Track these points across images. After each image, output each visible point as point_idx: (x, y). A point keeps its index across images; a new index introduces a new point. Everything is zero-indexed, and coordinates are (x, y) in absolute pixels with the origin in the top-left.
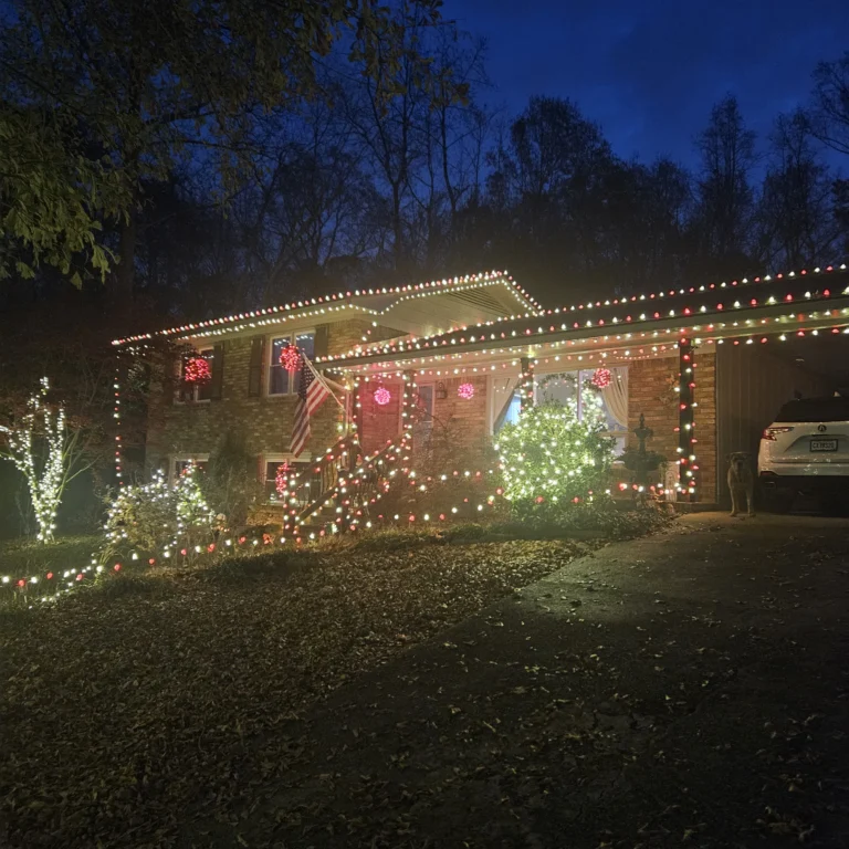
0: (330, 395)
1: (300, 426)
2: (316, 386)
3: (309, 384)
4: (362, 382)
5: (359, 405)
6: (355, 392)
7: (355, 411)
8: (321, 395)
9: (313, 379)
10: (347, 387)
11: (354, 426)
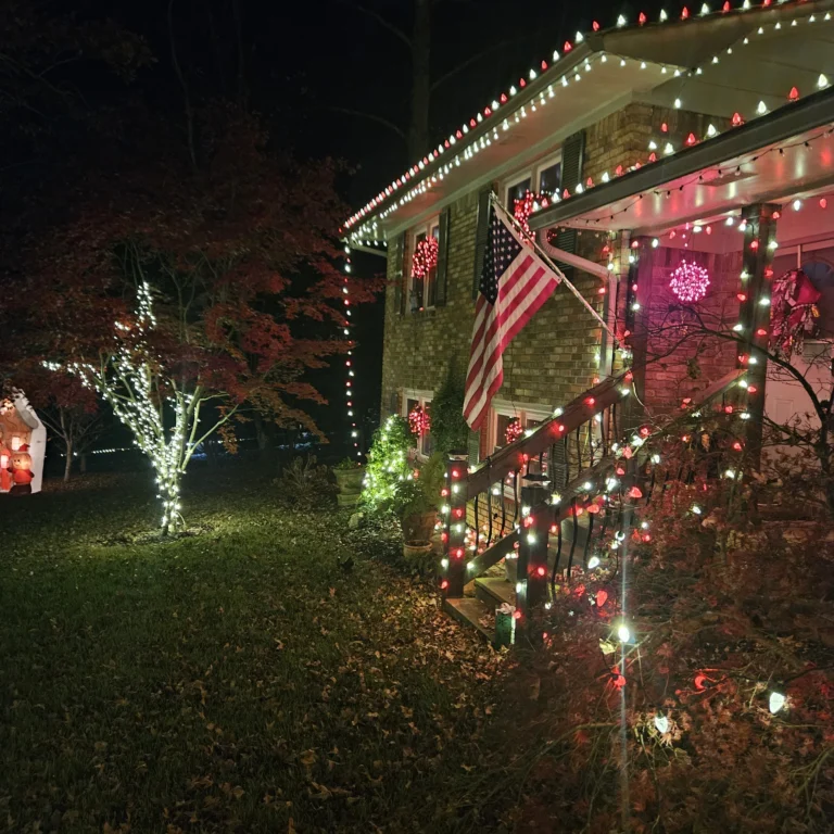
0: (562, 287)
1: (481, 359)
2: (523, 269)
3: (507, 264)
4: (644, 251)
5: (636, 307)
6: (632, 275)
7: (628, 319)
8: (538, 289)
9: (515, 253)
10: (614, 267)
11: (625, 354)
